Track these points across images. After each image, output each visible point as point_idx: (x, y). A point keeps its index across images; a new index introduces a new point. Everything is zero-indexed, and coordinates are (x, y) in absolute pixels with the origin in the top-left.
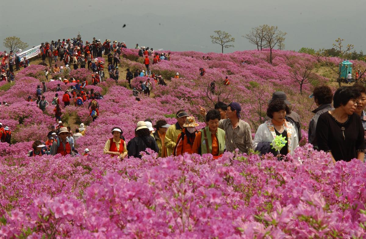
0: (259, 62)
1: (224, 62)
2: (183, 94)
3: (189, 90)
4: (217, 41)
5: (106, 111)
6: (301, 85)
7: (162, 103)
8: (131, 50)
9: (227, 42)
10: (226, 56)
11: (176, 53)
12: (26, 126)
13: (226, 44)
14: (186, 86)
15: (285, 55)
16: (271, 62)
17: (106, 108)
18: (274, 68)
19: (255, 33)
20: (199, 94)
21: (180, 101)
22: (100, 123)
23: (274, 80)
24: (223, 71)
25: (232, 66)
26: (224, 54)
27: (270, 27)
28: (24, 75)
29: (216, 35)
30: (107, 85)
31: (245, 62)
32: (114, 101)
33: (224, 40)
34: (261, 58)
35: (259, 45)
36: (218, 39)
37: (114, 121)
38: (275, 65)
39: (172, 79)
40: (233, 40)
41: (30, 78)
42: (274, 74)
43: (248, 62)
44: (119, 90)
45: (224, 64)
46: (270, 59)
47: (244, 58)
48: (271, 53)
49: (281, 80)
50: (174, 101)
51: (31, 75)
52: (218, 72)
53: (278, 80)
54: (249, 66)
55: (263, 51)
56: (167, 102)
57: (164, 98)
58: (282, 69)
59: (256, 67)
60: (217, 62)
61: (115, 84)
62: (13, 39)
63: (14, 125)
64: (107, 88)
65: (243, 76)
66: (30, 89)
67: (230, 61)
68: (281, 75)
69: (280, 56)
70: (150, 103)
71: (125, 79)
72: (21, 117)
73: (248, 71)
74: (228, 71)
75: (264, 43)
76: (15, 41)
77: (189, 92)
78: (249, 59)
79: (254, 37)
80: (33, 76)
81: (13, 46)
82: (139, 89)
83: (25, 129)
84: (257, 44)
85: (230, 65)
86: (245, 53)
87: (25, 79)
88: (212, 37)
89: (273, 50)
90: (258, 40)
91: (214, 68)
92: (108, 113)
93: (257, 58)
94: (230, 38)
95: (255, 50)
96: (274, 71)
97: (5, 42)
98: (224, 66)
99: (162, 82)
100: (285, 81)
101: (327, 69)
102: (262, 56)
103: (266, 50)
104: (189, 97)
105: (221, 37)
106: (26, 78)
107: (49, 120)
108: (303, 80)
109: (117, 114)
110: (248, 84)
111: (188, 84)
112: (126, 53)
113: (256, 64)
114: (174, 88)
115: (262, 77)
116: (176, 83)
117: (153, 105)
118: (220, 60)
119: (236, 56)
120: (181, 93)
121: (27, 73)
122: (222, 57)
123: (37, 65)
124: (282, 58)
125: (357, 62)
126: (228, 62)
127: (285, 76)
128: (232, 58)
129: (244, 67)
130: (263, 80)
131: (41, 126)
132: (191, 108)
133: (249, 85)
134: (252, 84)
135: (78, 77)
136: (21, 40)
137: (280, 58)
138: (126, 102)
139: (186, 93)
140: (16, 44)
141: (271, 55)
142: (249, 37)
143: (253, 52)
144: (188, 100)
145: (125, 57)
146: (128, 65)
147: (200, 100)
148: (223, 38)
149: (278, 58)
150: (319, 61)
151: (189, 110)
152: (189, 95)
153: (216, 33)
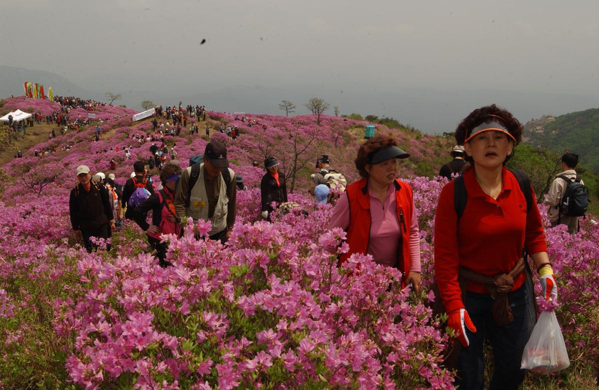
0: (310, 124)
1: (284, 123)
2: (246, 146)
3: (250, 142)
4: (284, 108)
5: (182, 157)
6: (336, 141)
8: (217, 113)
9: (291, 108)
11: (254, 115)
13: (289, 111)
15: (331, 119)
16: (319, 124)
18: (320, 128)
25: (290, 126)
26: (287, 117)
27: (320, 100)
28: (137, 129)
30: (192, 138)
31: (301, 123)
32: (192, 150)
33: (288, 108)
34: (313, 121)
35: (314, 111)
36: (284, 106)
38: (321, 126)
40: (294, 107)
41: (140, 131)
42: (319, 132)
43: (303, 124)
45: (284, 125)
46: (318, 122)
47: (300, 121)
48: (319, 117)
49: (323, 137)
50: (238, 150)
51: (142, 129)
52: (278, 130)
53: (321, 137)
54: (303, 126)
55: (315, 116)
56: (232, 151)
57: (231, 147)
58: (326, 128)
59: (307, 127)
60: (280, 123)
61: (198, 137)
62: (148, 102)
67: (289, 122)
68: (324, 133)
73: (301, 130)
76: (149, 104)
77: (251, 144)
78: (304, 121)
79: (312, 106)
80: (144, 130)
86: (303, 117)
88: (279, 105)
90: (313, 108)
93: (310, 121)
94: (293, 106)
95: (310, 115)
96: (320, 130)
98: (284, 126)
100: (325, 137)
101: (359, 129)
102: (314, 119)
105: (286, 105)
106: (137, 131)
108: (338, 137)
111: (251, 139)
112: (212, 115)
113: (308, 125)
114: (241, 141)
115: (310, 134)
118: (283, 121)
119: (296, 118)
121: (140, 128)
122: (285, 119)
124: (328, 122)
125: (381, 126)
126: (288, 123)
127: (327, 134)
128: (292, 120)
129: (299, 127)
132: (249, 155)
134: (300, 139)
136: (153, 103)
137: (326, 121)
140: (149, 106)
142: (307, 106)
144: (250, 150)
145: (212, 118)
146: (212, 124)
147: (258, 150)
148: (288, 106)
149: (324, 121)
150: (354, 124)
151: (249, 157)
152: (250, 146)
153: (283, 103)
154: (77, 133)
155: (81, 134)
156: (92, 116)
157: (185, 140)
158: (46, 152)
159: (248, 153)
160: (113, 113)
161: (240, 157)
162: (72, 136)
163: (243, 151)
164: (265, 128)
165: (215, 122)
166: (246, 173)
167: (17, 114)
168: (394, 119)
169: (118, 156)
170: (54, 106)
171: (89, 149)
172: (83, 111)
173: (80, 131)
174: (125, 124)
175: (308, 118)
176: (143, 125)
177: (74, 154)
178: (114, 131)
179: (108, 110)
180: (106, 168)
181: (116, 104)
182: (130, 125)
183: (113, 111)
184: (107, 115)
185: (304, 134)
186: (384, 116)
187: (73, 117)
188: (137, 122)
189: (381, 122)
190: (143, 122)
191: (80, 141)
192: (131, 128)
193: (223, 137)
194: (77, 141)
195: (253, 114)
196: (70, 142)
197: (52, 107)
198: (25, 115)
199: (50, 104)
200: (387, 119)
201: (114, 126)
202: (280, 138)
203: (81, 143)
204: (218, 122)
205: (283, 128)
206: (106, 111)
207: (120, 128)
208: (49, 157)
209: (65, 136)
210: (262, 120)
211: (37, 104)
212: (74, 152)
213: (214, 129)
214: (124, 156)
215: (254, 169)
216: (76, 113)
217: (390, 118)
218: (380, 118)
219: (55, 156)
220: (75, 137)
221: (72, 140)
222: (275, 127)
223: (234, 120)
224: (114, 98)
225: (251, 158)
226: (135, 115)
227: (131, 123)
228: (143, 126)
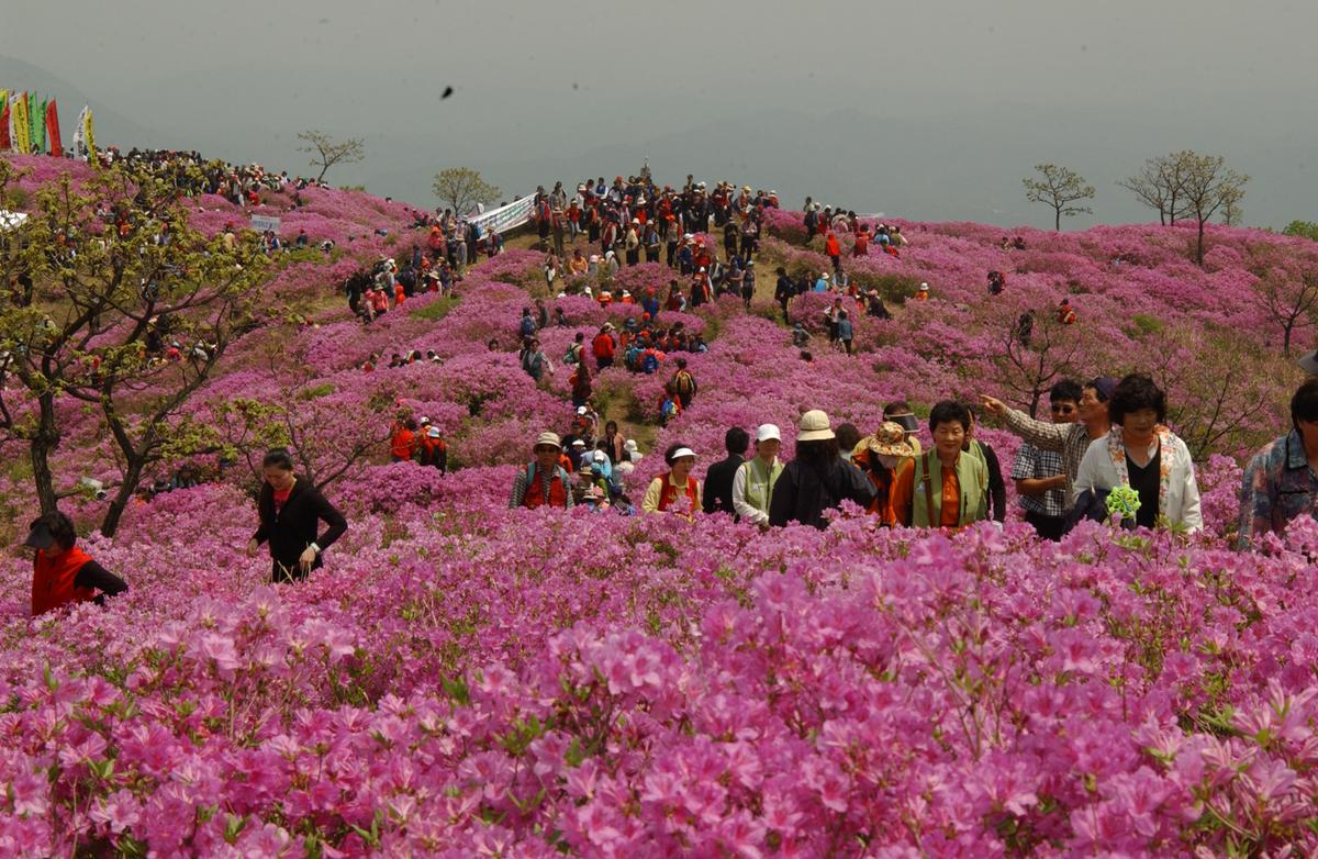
0: (1163, 260)
1: (1060, 255)
2: (938, 346)
3: (958, 334)
4: (1043, 195)
5: (715, 387)
6: (1288, 330)
7: (877, 368)
8: (791, 214)
9: (1072, 198)
10: (1068, 240)
12: (488, 421)
13: (1067, 205)
14: (948, 324)
15: (1243, 242)
16: (1200, 261)
17: (714, 378)
18: (1209, 277)
19: (1156, 174)
20: (986, 346)
21: (929, 365)
22: (697, 421)
23: (1207, 314)
24: (1058, 284)
25: (1086, 269)
26: (1061, 232)
27: (1202, 159)
28: (486, 277)
29: (1041, 178)
30: (719, 312)
31: (1123, 258)
32: (737, 358)
33: (1064, 194)
34: (1171, 249)
35: (1167, 209)
36: (1045, 188)
37: (736, 416)
38: (1211, 269)
39: (909, 301)
40: (1089, 192)
41: (504, 286)
42: (1205, 295)
43: (1133, 259)
44: (755, 329)
46: (1197, 252)
47: (1119, 248)
48: (1201, 233)
49: (1226, 314)
50: (912, 364)
51: (506, 278)
52: (1044, 286)
53: (1219, 314)
54: (1135, 271)
55: (1176, 228)
56: (890, 367)
57: (879, 355)
58: (1232, 282)
59: (1155, 274)
60: (1042, 256)
61: (742, 310)
63: (455, 418)
64: (720, 322)
65: (1116, 299)
66: (503, 317)
67: (1078, 253)
68: (1227, 300)
69: (1228, 243)
70: (842, 369)
71: (772, 297)
72: (474, 397)
73: (1131, 284)
74: (1073, 284)
75: (1181, 204)
76: (466, 181)
77: (957, 341)
78: (1135, 249)
79: (1152, 187)
80: (513, 282)
81: (460, 196)
82: (811, 325)
83: (485, 431)
84: (1161, 206)
85: (1079, 265)
86: (1123, 231)
87: (490, 289)
88: (1027, 183)
89: (1209, 226)
90: (1163, 196)
91: (1031, 273)
92: (721, 393)
93: (1158, 248)
94: (1082, 187)
95: (1154, 225)
96: (1208, 286)
97: (438, 183)
98: (1061, 267)
99: (877, 310)
100: (1240, 316)
102: (1173, 242)
103: (1186, 226)
104: (954, 354)
105: (1055, 184)
106: (492, 285)
107: (553, 407)
108: (1293, 316)
109: (748, 395)
110: (1130, 322)
111: (953, 317)
112: (776, 222)
113: (1156, 264)
114: (914, 328)
115: (1171, 303)
116: (918, 314)
117: (849, 373)
118: (1048, 250)
119: (1097, 239)
120: (932, 342)
121: (495, 271)
122: (1055, 242)
123: (524, 251)
124: (1234, 252)
126: (1073, 256)
127: (1240, 303)
128: (1085, 246)
129: (1119, 272)
130: (1174, 312)
131: (532, 423)
132: (958, 387)
133: (1133, 326)
134: (1140, 323)
135: (638, 288)
136: (485, 178)
137: (1227, 249)
138: (773, 362)
139: (947, 342)
140: (467, 189)
141: (1200, 241)
142: (1136, 187)
143: (1148, 229)
145: (777, 233)
148: (1059, 188)
149: (1220, 248)
152: (954, 349)
153: (1042, 172)
156: (266, 224)
163: (932, 366)
165: (794, 250)
175: (1146, 234)
177: (240, 373)
179: (318, 205)
183: (336, 208)
205: (1061, 278)
212: (236, 367)
224: (332, 156)
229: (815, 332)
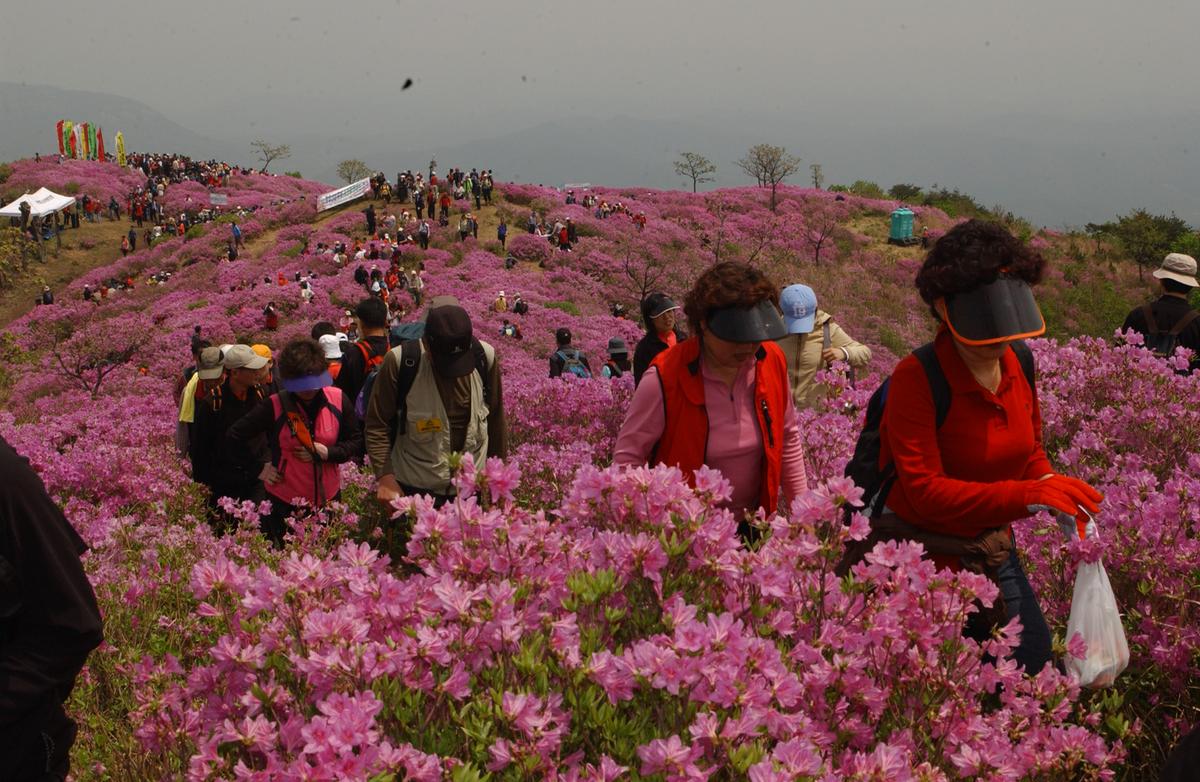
0: (752, 209)
1: (689, 208)
2: (595, 265)
3: (606, 257)
4: (686, 171)
6: (817, 249)
7: (553, 281)
8: (522, 187)
9: (703, 172)
10: (697, 197)
11: (613, 190)
13: (700, 176)
14: (602, 252)
15: (803, 197)
18: (777, 218)
19: (755, 157)
21: (586, 278)
24: (685, 224)
25: (701, 213)
26: (695, 193)
28: (330, 230)
29: (684, 161)
31: (728, 208)
32: (463, 278)
33: (698, 171)
34: (760, 202)
35: (762, 177)
36: (686, 166)
38: (779, 213)
40: (712, 169)
43: (736, 209)
44: (481, 259)
45: (689, 212)
46: (773, 204)
47: (727, 202)
48: (774, 192)
49: (785, 241)
50: (576, 278)
51: (341, 230)
52: (673, 226)
53: (780, 241)
54: (734, 216)
55: (766, 189)
56: (561, 279)
57: (558, 271)
59: (745, 218)
60: (677, 207)
61: (476, 247)
62: (354, 164)
64: (464, 254)
67: (701, 206)
69: (794, 198)
73: (730, 224)
74: (695, 224)
76: (357, 168)
77: (607, 262)
78: (737, 202)
79: (753, 164)
80: (345, 232)
81: (353, 176)
82: (520, 255)
84: (758, 175)
86: (733, 191)
88: (677, 163)
90: (759, 170)
93: (752, 202)
94: (708, 166)
95: (752, 187)
96: (775, 224)
98: (688, 214)
100: (792, 242)
101: (874, 221)
102: (761, 197)
104: (604, 270)
105: (693, 164)
106: (329, 235)
108: (821, 242)
111: (606, 248)
112: (511, 193)
113: (748, 211)
114: (582, 255)
115: (753, 235)
117: (533, 285)
118: (683, 204)
119: (716, 196)
120: (592, 263)
121: (335, 226)
122: (690, 199)
124: (796, 203)
125: (929, 210)
126: (697, 208)
128: (707, 201)
129: (724, 217)
132: (603, 290)
133: (724, 250)
134: (729, 247)
136: (366, 166)
137: (792, 202)
138: (485, 279)
139: (601, 263)
140: (357, 173)
141: (774, 197)
142: (744, 165)
143: (748, 190)
144: (604, 275)
145: (510, 199)
146: (510, 214)
147: (624, 276)
148: (695, 167)
149: (786, 201)
150: (862, 207)
151: (601, 293)
152: (605, 267)
153: (685, 158)
154: (185, 242)
155: (194, 245)
156: (219, 199)
157: (445, 254)
158: (112, 291)
159: (600, 285)
160: (271, 192)
161: (583, 294)
162: (172, 248)
163: (588, 279)
164: (640, 221)
165: (518, 209)
166: (596, 333)
167: (41, 199)
168: (961, 194)
169: (283, 296)
170: (127, 178)
171: (214, 280)
172: (198, 189)
173: (190, 238)
174: (298, 217)
175: (747, 193)
176: (343, 218)
177: (177, 292)
178: (272, 237)
179: (258, 186)
180: (256, 327)
181: (277, 169)
182: (313, 221)
183: (270, 188)
184: (254, 197)
185: (738, 234)
186: (935, 186)
187: (174, 203)
188: (327, 214)
189: (929, 201)
190: (343, 213)
191: (193, 262)
192: (314, 227)
193: (537, 246)
194: (184, 260)
195: (611, 187)
196: (168, 265)
197: (123, 181)
198: (60, 201)
199: (120, 173)
200: (944, 193)
201: (273, 223)
202: (678, 246)
203: (193, 266)
204: (524, 209)
205: (687, 221)
206: (254, 186)
207: (287, 229)
208: (119, 302)
209: (155, 250)
210: (633, 202)
211: (88, 174)
212: (177, 288)
213: (516, 225)
214: (298, 296)
215: (617, 324)
216: (183, 194)
217: (951, 191)
218: (926, 191)
219: (132, 298)
220: (179, 251)
221: (173, 258)
222: (664, 218)
223: (564, 202)
224: (272, 155)
225: (607, 297)
226: (324, 197)
227: (313, 216)
228: (342, 223)
229: (523, 259)
